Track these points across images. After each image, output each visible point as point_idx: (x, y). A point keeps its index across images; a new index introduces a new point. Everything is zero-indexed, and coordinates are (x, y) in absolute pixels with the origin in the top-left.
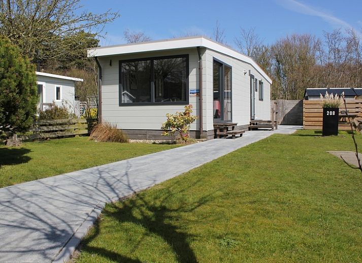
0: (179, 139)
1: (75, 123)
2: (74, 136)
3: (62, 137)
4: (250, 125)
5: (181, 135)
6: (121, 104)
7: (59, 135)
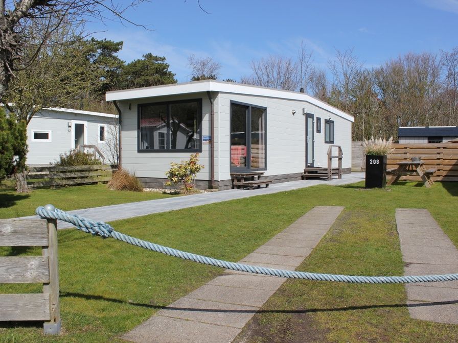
0: (183, 189)
1: (97, 170)
2: (97, 183)
3: (83, 184)
4: (305, 173)
5: (186, 186)
6: (139, 151)
7: (79, 182)
